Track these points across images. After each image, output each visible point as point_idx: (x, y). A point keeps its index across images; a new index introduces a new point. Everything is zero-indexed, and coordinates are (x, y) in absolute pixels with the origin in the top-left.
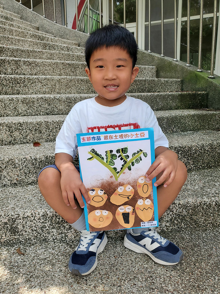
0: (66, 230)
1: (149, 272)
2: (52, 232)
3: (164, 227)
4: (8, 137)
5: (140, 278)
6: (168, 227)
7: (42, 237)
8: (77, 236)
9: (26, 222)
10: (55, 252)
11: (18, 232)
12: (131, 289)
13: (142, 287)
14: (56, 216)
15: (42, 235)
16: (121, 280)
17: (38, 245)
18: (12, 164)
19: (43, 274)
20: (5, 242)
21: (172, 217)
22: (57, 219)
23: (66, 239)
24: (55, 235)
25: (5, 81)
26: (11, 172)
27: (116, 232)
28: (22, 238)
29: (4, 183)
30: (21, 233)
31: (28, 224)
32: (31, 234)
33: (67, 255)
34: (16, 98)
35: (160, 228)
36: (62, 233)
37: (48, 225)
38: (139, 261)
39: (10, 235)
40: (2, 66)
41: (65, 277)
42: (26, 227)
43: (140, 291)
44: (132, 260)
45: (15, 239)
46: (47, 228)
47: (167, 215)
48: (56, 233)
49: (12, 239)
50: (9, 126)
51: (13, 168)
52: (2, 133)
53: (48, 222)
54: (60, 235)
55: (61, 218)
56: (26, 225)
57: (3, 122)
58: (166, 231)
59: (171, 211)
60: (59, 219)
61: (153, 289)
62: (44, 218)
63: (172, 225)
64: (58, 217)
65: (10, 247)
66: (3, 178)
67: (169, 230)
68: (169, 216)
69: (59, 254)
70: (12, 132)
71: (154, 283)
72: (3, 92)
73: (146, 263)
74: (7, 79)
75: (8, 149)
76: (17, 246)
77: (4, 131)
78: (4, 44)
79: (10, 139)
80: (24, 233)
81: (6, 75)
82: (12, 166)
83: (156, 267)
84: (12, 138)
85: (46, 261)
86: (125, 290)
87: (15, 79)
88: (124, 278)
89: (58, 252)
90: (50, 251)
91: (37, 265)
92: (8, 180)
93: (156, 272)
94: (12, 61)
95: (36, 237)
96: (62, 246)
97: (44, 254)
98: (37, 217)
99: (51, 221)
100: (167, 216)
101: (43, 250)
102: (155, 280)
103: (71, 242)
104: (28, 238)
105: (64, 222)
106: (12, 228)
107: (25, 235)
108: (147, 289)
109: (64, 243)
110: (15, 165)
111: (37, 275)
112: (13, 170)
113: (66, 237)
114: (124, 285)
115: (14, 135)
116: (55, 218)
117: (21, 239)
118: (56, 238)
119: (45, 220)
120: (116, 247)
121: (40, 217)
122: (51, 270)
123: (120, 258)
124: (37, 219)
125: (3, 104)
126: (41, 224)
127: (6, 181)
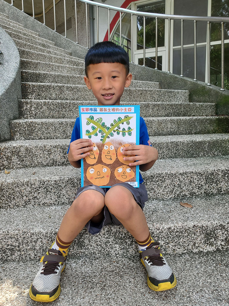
0: (128, 246)
1: (213, 286)
2: (115, 247)
3: (219, 246)
4: (61, 159)
5: (206, 291)
6: (223, 246)
7: (105, 252)
8: (137, 252)
9: (92, 237)
10: (120, 266)
11: (84, 246)
12: (200, 300)
13: (210, 298)
14: (119, 232)
15: (106, 250)
16: (189, 292)
17: (102, 259)
18: (71, 183)
19: (115, 284)
20: (72, 255)
21: (227, 237)
22: (120, 235)
23: (127, 254)
24: (117, 250)
25: (53, 106)
26: (70, 191)
27: (174, 249)
28: (88, 252)
29: (63, 201)
30: (86, 247)
31: (94, 238)
32: (96, 248)
33: (132, 269)
34: (65, 122)
35: (216, 246)
36: (123, 249)
37: (111, 240)
38: (202, 276)
39: (77, 248)
40: (48, 92)
41: (136, 287)
42: (92, 241)
43: (209, 301)
44: (194, 275)
45: (82, 252)
46: (111, 243)
47: (222, 234)
48: (118, 248)
49: (79, 252)
50: (63, 148)
51: (72, 187)
52: (57, 154)
53: (112, 237)
54: (122, 251)
55: (123, 234)
56: (92, 239)
57: (58, 145)
58: (222, 249)
59: (226, 231)
60: (122, 234)
61: (221, 300)
62: (108, 233)
63: (227, 245)
64: (121, 233)
65: (77, 260)
66: (62, 196)
67: (224, 250)
68: (224, 235)
69: (124, 267)
70: (66, 153)
71: (220, 295)
72: (50, 116)
73: (208, 278)
74: (54, 104)
75: (63, 169)
76: (83, 259)
77: (58, 153)
78: (46, 71)
79: (63, 160)
80: (90, 247)
81: (53, 100)
82: (71, 185)
83: (219, 282)
84: (65, 159)
85: (114, 273)
86: (195, 300)
87: (62, 104)
88: (191, 290)
89: (123, 265)
90: (115, 264)
91: (107, 276)
92: (67, 198)
93: (220, 286)
94: (56, 86)
95: (100, 251)
96: (125, 261)
97: (110, 267)
98: (102, 233)
99: (115, 236)
100: (222, 236)
101: (109, 264)
102: (221, 293)
103: (132, 257)
104: (93, 252)
105: (126, 238)
106: (79, 242)
107: (90, 249)
108: (215, 300)
109: (126, 258)
110: (74, 185)
111: (110, 284)
112: (71, 189)
113: (128, 253)
114: (193, 296)
115: (67, 157)
116: (118, 234)
117: (86, 253)
118: (118, 253)
119: (109, 236)
120: (176, 263)
121: (105, 233)
122: (121, 281)
123: (182, 273)
124: (102, 234)
125: (53, 127)
126: (105, 239)
127: (64, 200)
